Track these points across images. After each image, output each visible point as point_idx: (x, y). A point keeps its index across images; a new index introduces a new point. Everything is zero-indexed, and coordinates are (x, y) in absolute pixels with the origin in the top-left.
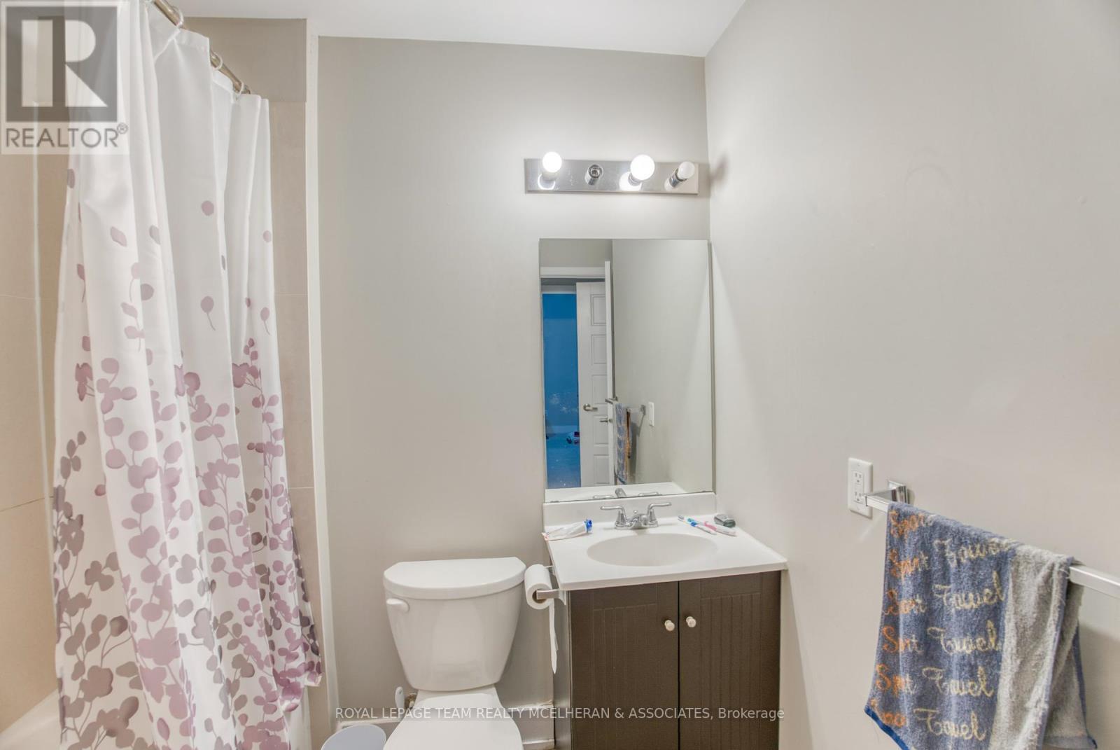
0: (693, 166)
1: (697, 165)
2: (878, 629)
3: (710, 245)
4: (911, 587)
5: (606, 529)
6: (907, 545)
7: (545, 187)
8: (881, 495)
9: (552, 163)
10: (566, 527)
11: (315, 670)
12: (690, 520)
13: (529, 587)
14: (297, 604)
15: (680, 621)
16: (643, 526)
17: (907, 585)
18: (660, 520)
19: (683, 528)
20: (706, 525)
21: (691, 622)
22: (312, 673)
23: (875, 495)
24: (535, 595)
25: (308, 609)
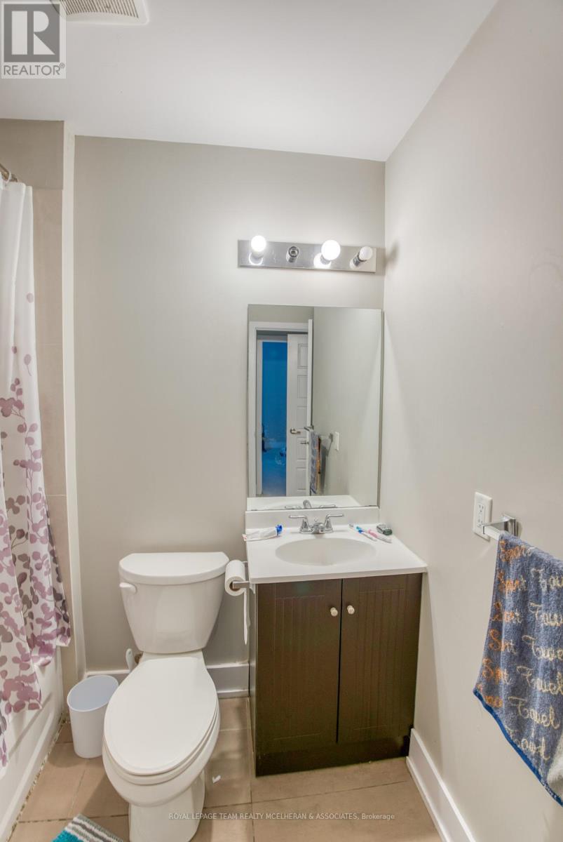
0: (371, 250)
1: (375, 249)
2: (486, 631)
3: (383, 314)
4: (512, 602)
5: (293, 533)
6: (511, 569)
7: (255, 263)
8: (495, 525)
9: (259, 244)
10: (261, 530)
11: (66, 634)
12: (358, 528)
13: (228, 578)
14: (51, 585)
15: (342, 610)
16: (320, 532)
17: (509, 600)
18: (334, 527)
19: (352, 535)
20: (370, 533)
21: (351, 610)
22: (63, 635)
23: (492, 525)
24: (231, 585)
25: (61, 588)
